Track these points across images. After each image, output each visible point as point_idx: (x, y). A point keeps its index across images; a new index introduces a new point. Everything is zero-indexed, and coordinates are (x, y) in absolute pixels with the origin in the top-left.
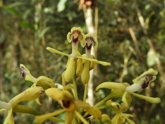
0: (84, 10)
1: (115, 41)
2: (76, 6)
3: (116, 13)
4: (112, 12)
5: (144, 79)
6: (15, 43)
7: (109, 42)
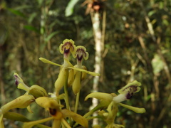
0: (92, 14)
1: (122, 47)
2: (84, 10)
3: (124, 18)
4: (120, 17)
5: (128, 90)
6: (20, 45)
7: (116, 48)
